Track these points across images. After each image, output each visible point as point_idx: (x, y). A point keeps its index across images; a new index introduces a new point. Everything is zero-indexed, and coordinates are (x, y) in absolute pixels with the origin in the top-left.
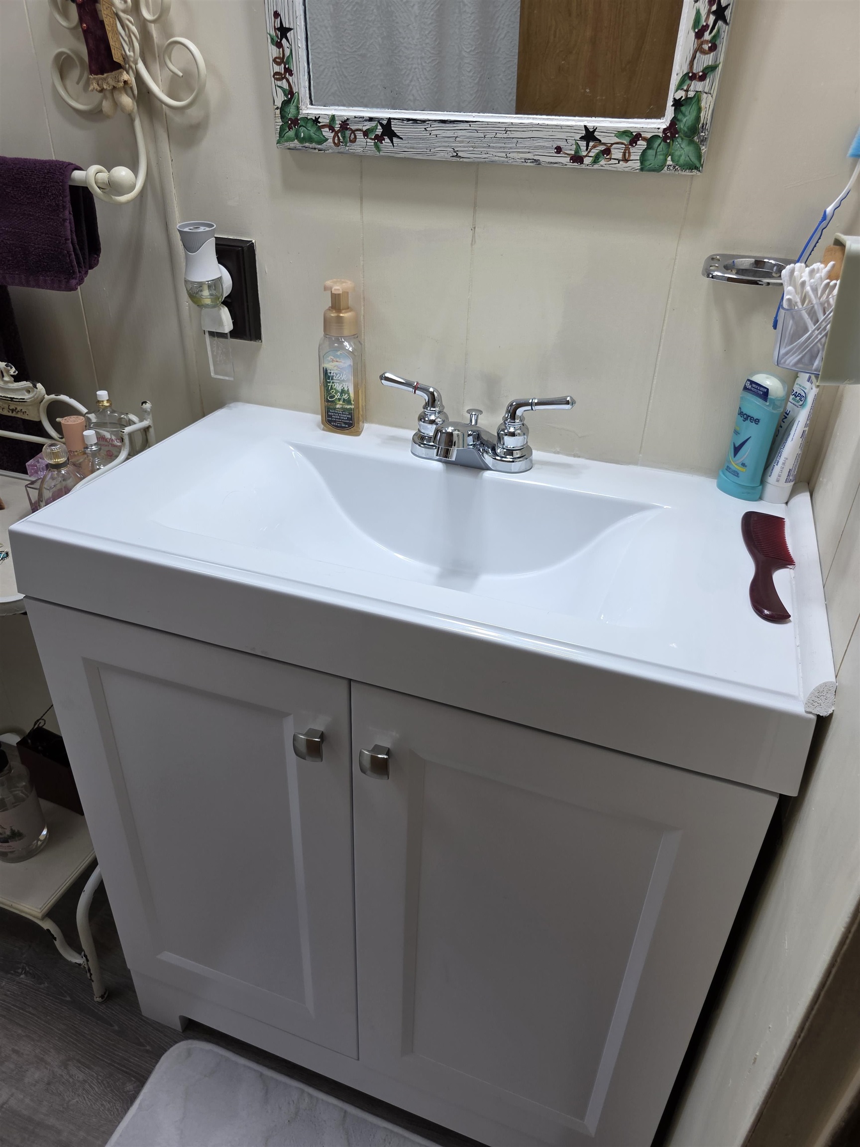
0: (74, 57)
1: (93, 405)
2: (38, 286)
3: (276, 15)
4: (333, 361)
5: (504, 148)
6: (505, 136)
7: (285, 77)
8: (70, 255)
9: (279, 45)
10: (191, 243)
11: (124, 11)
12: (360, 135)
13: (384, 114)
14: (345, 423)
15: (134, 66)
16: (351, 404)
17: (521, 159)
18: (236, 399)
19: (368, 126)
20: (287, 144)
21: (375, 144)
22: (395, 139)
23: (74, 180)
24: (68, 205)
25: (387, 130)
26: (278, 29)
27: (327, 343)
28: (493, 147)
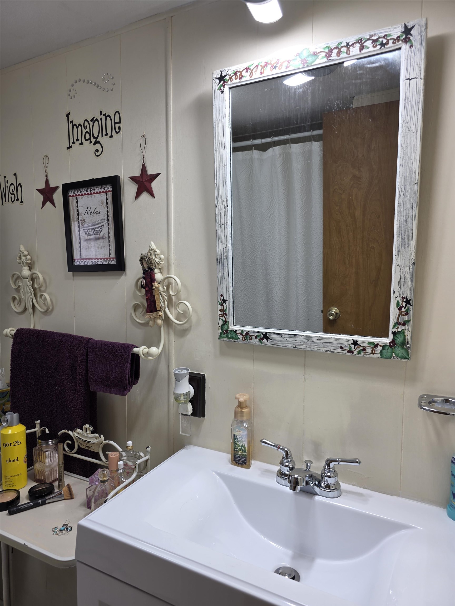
0: (141, 306)
1: (125, 448)
2: (110, 393)
3: (222, 295)
4: (238, 431)
5: (317, 346)
6: (317, 341)
7: (224, 316)
8: (126, 381)
9: (222, 305)
10: (178, 378)
11: (163, 292)
12: (253, 338)
13: (264, 330)
14: (243, 462)
15: (164, 309)
16: (246, 453)
17: (325, 350)
18: (190, 444)
19: (257, 334)
20: (223, 339)
21: (260, 341)
22: (268, 340)
23: (134, 352)
24: (130, 361)
25: (265, 336)
26: (222, 300)
27: (235, 423)
28: (312, 345)
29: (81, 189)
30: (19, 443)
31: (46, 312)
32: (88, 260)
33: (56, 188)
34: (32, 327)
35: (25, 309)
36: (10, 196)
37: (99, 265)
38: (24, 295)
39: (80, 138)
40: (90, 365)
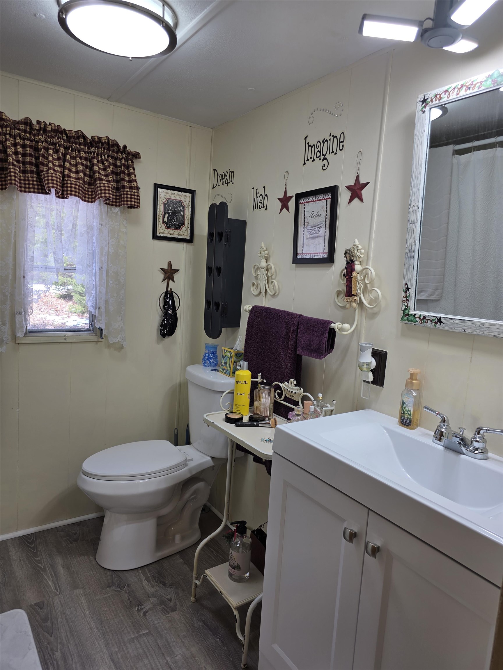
0: (343, 292)
1: (316, 397)
2: (311, 357)
3: (406, 284)
4: (406, 398)
5: (483, 330)
6: (483, 326)
7: (406, 302)
8: (323, 348)
9: (406, 292)
10: (362, 349)
11: (360, 280)
12: (429, 321)
13: (439, 315)
14: (408, 424)
15: (359, 295)
16: (411, 416)
17: (489, 335)
18: (369, 408)
19: (433, 318)
20: (403, 322)
21: (435, 325)
22: (442, 324)
23: (331, 326)
24: (327, 334)
25: (439, 320)
26: (406, 288)
27: (406, 390)
28: (479, 330)
29: (309, 198)
30: (246, 383)
31: (274, 296)
32: (307, 255)
33: (291, 197)
34: (263, 306)
35: (260, 292)
36: (259, 204)
37: (315, 258)
38: (260, 281)
39: (312, 156)
40: (299, 334)
